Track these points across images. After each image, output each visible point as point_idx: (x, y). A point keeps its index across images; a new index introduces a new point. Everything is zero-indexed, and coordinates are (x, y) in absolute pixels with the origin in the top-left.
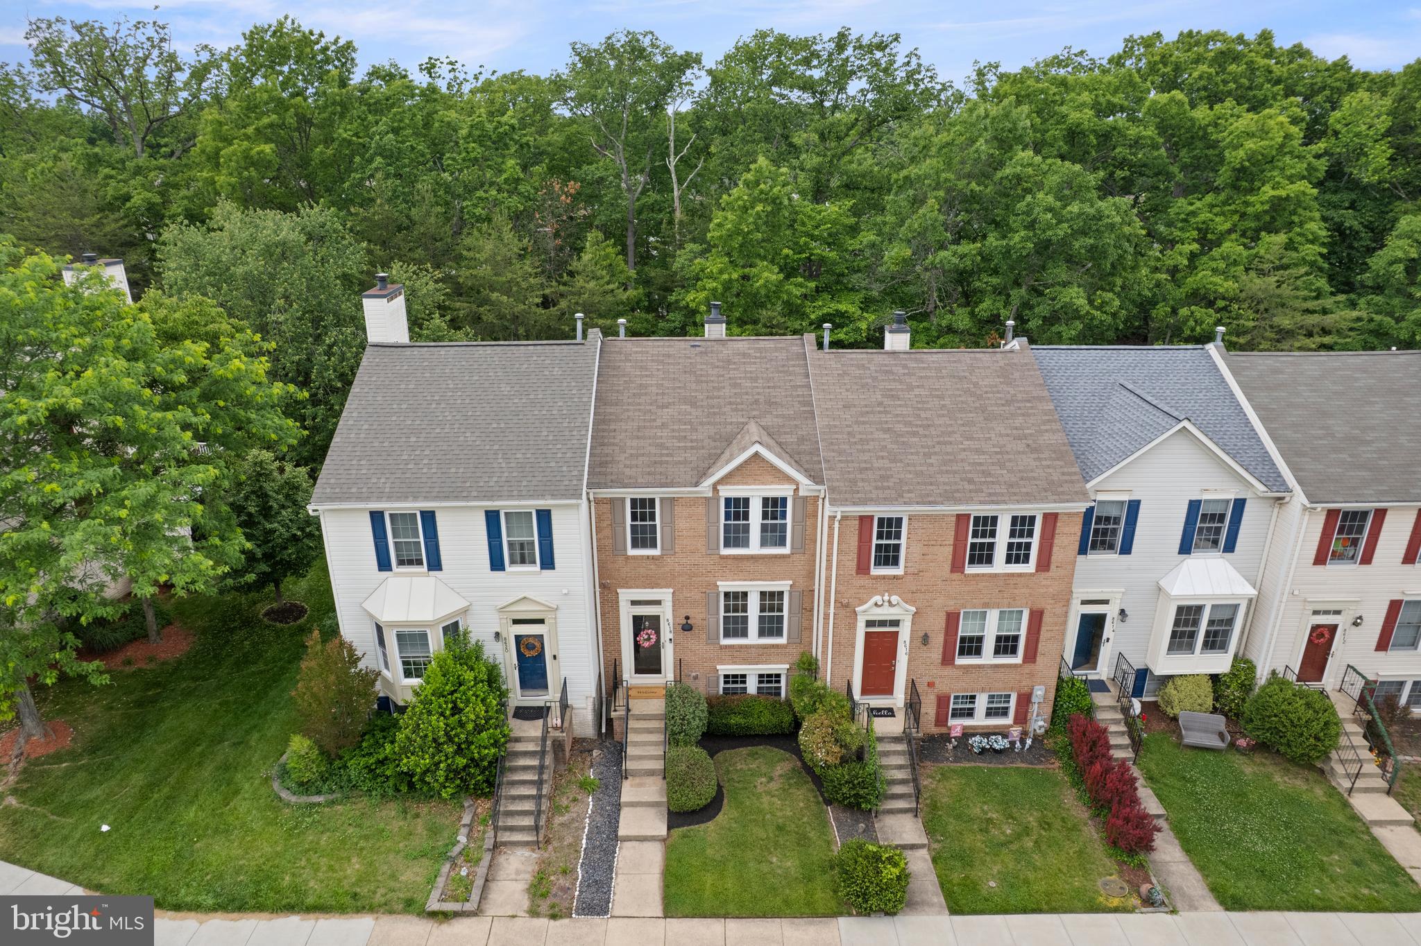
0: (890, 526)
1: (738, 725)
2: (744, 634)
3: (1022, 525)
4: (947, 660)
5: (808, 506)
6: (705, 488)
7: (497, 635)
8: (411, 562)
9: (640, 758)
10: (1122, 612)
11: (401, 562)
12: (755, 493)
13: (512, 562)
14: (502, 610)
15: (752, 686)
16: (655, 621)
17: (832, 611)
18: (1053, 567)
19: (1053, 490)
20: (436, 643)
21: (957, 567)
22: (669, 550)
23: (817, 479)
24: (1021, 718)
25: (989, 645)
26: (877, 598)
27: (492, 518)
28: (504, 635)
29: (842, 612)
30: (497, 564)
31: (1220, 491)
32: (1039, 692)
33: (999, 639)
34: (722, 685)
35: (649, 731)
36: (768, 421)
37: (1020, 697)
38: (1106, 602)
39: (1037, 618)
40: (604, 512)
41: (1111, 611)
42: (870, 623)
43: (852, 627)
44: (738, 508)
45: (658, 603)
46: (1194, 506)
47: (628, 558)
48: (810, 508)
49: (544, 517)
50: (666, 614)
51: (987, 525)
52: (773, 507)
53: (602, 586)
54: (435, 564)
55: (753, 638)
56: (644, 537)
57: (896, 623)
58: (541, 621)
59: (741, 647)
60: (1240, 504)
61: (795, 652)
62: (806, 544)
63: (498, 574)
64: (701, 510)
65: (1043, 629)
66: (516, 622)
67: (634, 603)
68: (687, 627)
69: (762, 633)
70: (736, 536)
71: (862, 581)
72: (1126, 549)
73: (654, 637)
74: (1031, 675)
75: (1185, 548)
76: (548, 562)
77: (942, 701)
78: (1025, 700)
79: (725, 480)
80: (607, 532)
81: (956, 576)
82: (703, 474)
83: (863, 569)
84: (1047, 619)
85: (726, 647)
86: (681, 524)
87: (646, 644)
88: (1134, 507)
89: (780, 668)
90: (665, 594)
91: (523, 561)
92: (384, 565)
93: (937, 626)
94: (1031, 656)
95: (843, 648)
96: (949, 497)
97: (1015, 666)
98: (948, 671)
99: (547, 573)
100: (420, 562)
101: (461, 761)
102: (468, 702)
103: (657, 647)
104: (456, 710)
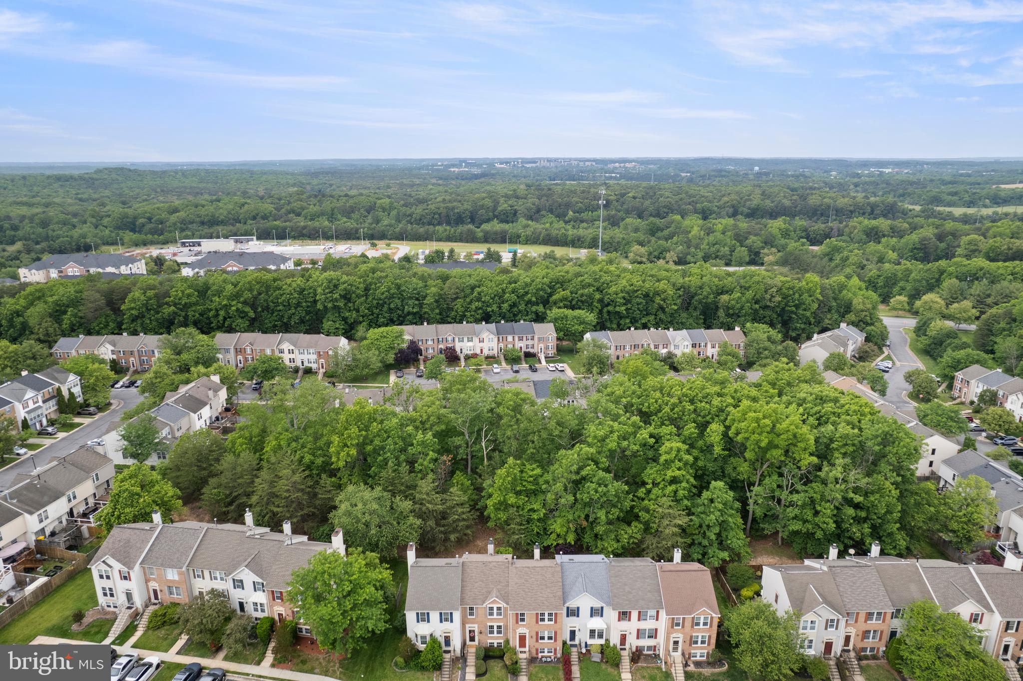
0: (522, 615)
1: (492, 654)
2: (493, 634)
3: (550, 615)
4: (537, 641)
5: (506, 609)
6: (484, 605)
8: (423, 621)
9: (470, 662)
10: (579, 629)
11: (421, 621)
12: (495, 606)
13: (444, 621)
14: (442, 631)
15: (495, 645)
16: (474, 631)
17: (511, 630)
18: (558, 622)
19: (556, 608)
20: (428, 638)
21: (537, 622)
22: (477, 616)
23: (507, 604)
24: (555, 654)
25: (546, 638)
26: (521, 629)
27: (441, 614)
28: (442, 636)
29: (514, 631)
30: (441, 622)
31: (598, 604)
32: (558, 648)
33: (548, 637)
34: (489, 645)
35: (473, 656)
36: (499, 587)
37: (554, 649)
38: (575, 627)
39: (555, 633)
40: (464, 610)
41: (577, 629)
42: (520, 633)
43: (516, 634)
44: (491, 609)
45: (474, 627)
46: (592, 608)
47: (468, 618)
49: (451, 614)
50: (476, 630)
51: (543, 614)
52: (499, 609)
53: (463, 625)
54: (429, 622)
55: (495, 634)
56: (471, 614)
57: (525, 634)
58: (450, 633)
59: (493, 636)
60: (602, 608)
61: (505, 638)
62: (506, 616)
63: (441, 624)
64: (484, 609)
65: (558, 634)
66: (444, 633)
67: (469, 627)
68: (481, 632)
69: (497, 634)
70: (491, 614)
71: (517, 625)
72: (578, 616)
73: (473, 634)
74: (556, 644)
75: (591, 616)
76: (452, 621)
77: (537, 650)
79: (488, 604)
80: (464, 614)
81: (537, 624)
82: (484, 602)
83: (517, 622)
84: (559, 632)
85: (490, 637)
86: (480, 612)
87: (472, 636)
88: (578, 608)
89: (501, 641)
90: (476, 626)
91: (446, 621)
92: (418, 622)
93: (534, 634)
94: (556, 640)
95: (514, 638)
96: (534, 610)
97: (552, 643)
98: (537, 643)
99: (452, 623)
100: (425, 621)
101: (435, 663)
102: (435, 651)
103: (474, 636)
104: (433, 653)
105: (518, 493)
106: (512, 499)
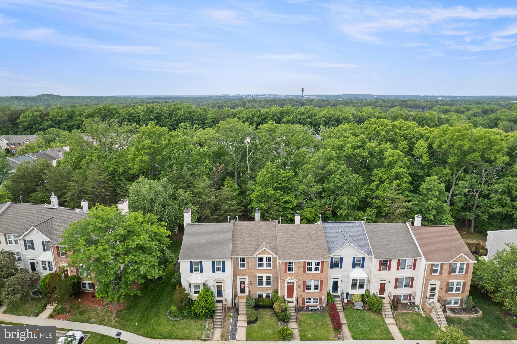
0: (291, 264)
1: (261, 304)
2: (263, 285)
3: (317, 263)
4: (304, 291)
5: (275, 259)
6: (255, 256)
7: (213, 285)
8: (197, 271)
9: (241, 311)
10: (342, 280)
11: (195, 271)
12: (265, 257)
13: (217, 271)
14: (214, 281)
15: (264, 296)
16: (244, 283)
17: (280, 280)
18: (324, 272)
19: (323, 257)
20: (201, 287)
21: (304, 272)
22: (247, 268)
23: (277, 254)
24: (320, 303)
25: (312, 288)
26: (289, 278)
27: (213, 262)
28: (214, 285)
29: (282, 281)
30: (214, 271)
31: (359, 255)
32: (323, 298)
33: (314, 286)
34: (258, 296)
35: (243, 305)
36: (267, 241)
37: (319, 298)
38: (338, 278)
39: (321, 282)
40: (235, 261)
41: (339, 280)
42: (288, 283)
43: (284, 284)
44: (261, 260)
45: (245, 278)
46: (354, 259)
47: (239, 269)
48: (275, 260)
49: (223, 262)
50: (247, 281)
51: (310, 263)
52: (268, 260)
53: (234, 275)
54: (202, 271)
55: (264, 286)
56: (243, 265)
57: (293, 283)
58: (222, 283)
59: (262, 288)
60: (363, 258)
61: (273, 289)
62: (275, 267)
63: (214, 273)
64: (254, 260)
65: (323, 284)
66: (217, 283)
67: (240, 279)
68: (251, 284)
69: (266, 285)
70: (261, 265)
71: (286, 274)
72: (341, 267)
73: (244, 286)
74: (322, 294)
75: (353, 267)
76: (224, 271)
77: (303, 299)
78: (321, 299)
79: (258, 254)
80: (235, 264)
81: (304, 274)
82: (254, 253)
83: (286, 272)
84: (324, 282)
85: (259, 288)
86: (250, 263)
87: (242, 287)
88: (342, 259)
89: (270, 292)
90: (246, 277)
91: (219, 271)
92: (192, 271)
93: (301, 284)
94: (321, 290)
95: (283, 288)
96: (302, 258)
97: (318, 292)
98: (304, 293)
99: (224, 273)
100: (198, 271)
101: (207, 311)
102: (208, 299)
103: (245, 287)
104: (206, 301)
105: (276, 189)
106: (270, 191)
